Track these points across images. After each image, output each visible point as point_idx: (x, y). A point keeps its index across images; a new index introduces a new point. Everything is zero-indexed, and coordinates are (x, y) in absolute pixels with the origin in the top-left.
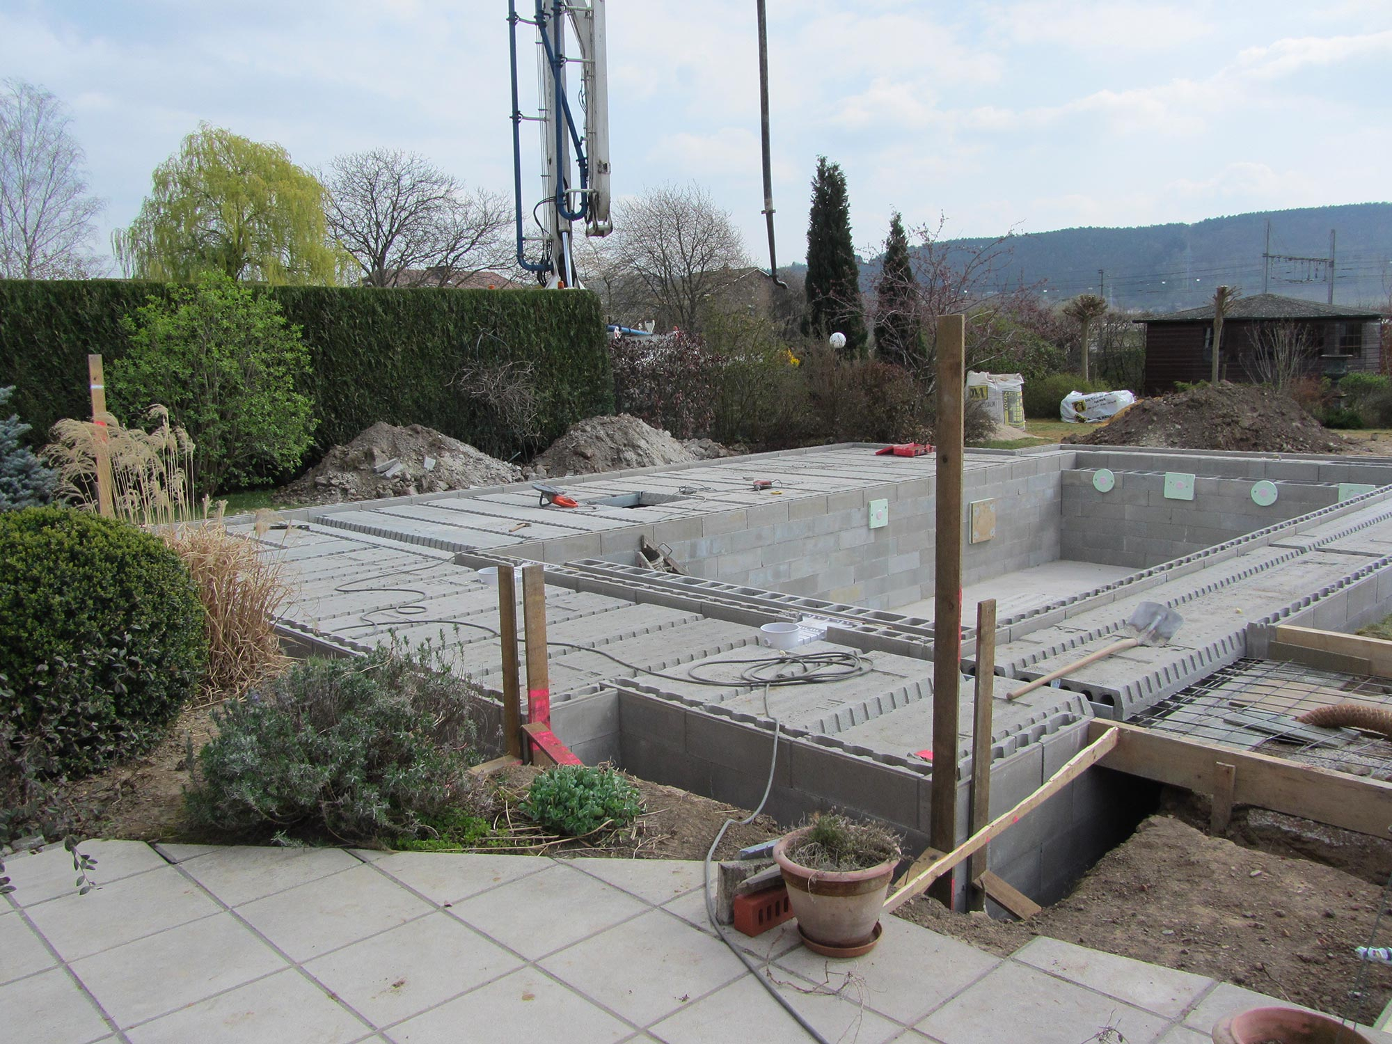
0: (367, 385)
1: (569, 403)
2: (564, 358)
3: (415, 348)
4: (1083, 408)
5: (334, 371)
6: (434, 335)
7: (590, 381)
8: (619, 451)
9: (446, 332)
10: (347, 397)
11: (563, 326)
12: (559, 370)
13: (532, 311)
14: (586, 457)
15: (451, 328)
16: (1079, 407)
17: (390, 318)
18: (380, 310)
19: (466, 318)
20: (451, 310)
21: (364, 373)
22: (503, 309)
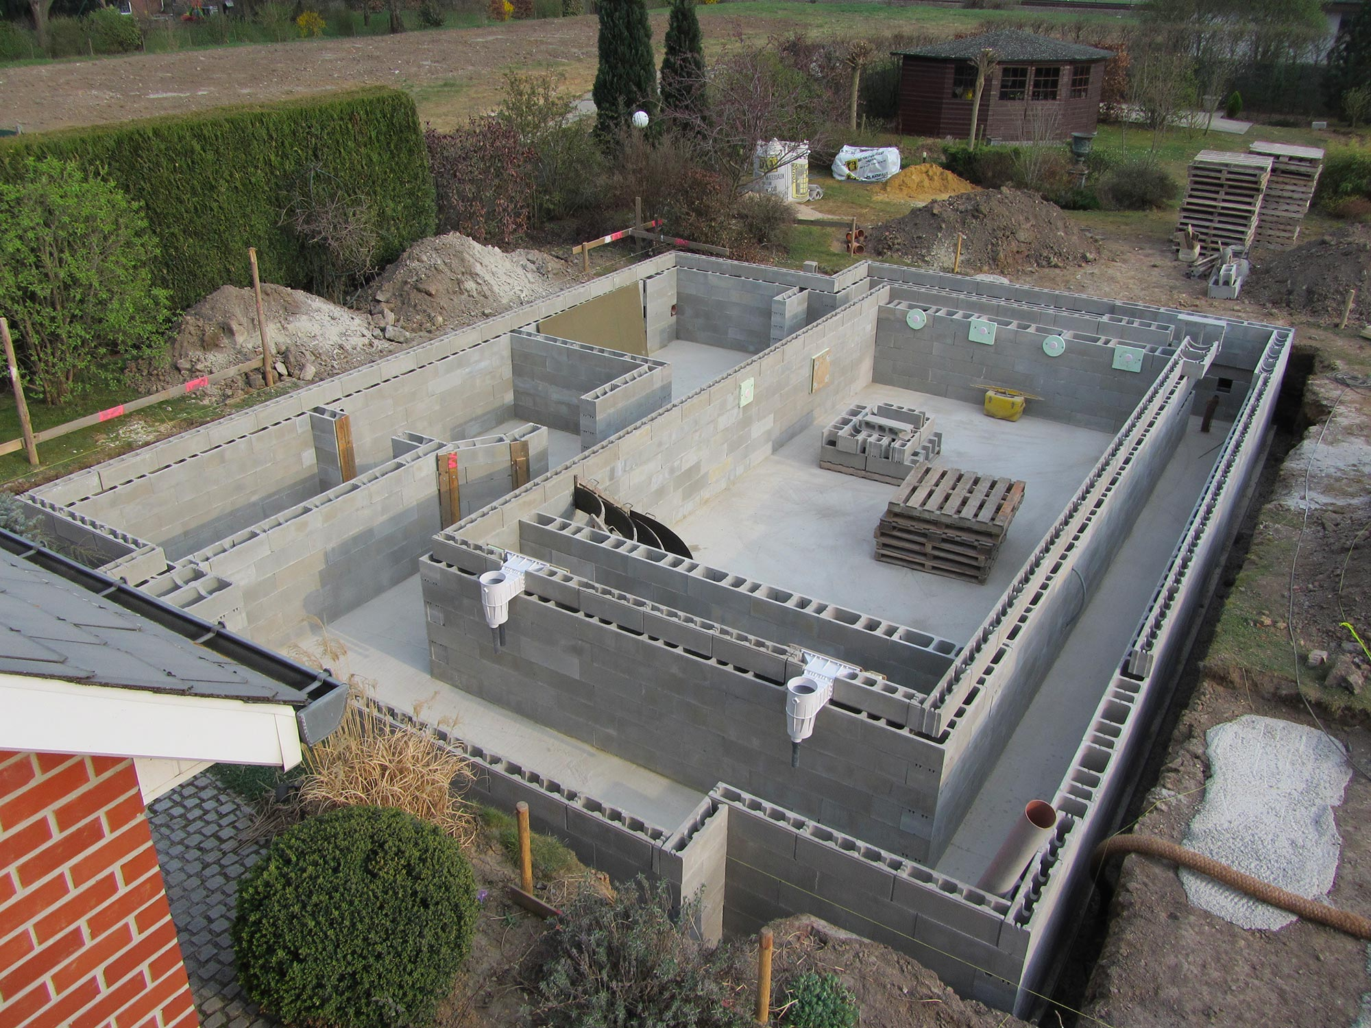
0: (195, 233)
1: (394, 220)
2: (386, 173)
3: (238, 184)
4: (855, 168)
5: (160, 225)
6: (256, 167)
7: (411, 193)
8: (459, 282)
9: (268, 162)
10: (176, 249)
11: (382, 138)
12: (381, 186)
13: (350, 126)
14: (430, 295)
15: (273, 158)
16: (852, 166)
17: (210, 156)
18: (198, 148)
19: (286, 142)
20: (271, 137)
21: (191, 221)
22: (322, 129)
